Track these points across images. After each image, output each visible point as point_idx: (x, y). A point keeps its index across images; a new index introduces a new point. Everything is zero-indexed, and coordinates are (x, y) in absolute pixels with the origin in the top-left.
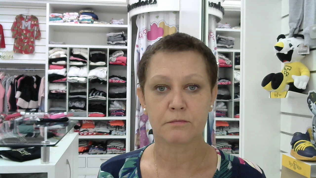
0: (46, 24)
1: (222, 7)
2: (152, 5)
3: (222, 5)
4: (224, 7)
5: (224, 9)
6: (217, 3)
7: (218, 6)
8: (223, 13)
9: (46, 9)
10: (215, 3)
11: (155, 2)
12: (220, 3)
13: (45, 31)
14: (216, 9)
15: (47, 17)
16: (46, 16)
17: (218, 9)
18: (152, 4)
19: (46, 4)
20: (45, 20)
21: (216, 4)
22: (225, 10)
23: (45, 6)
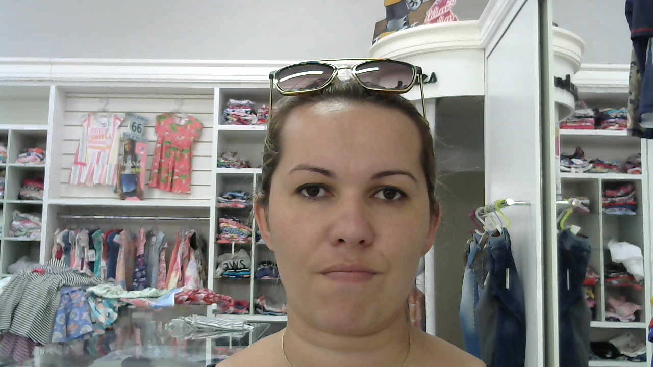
0: (212, 128)
1: (573, 85)
2: (428, 84)
3: (574, 80)
4: (577, 85)
5: (577, 90)
6: (564, 78)
7: (564, 84)
8: (576, 98)
9: (213, 99)
10: (558, 78)
11: (434, 78)
12: (568, 77)
13: (212, 142)
14: (561, 89)
15: (215, 114)
16: (213, 113)
17: (566, 90)
18: (426, 82)
19: (213, 90)
20: (212, 120)
21: (561, 79)
22: (580, 91)
23: (210, 93)
